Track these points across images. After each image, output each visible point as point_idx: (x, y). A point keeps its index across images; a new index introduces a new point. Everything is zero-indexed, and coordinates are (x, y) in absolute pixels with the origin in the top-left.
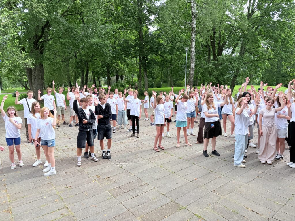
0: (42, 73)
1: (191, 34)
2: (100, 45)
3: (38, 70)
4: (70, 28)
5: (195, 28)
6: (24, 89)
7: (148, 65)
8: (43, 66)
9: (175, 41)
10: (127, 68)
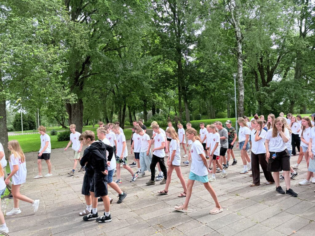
0: (81, 109)
1: (238, 59)
2: (141, 77)
3: (78, 107)
4: (110, 62)
5: (241, 53)
6: (61, 127)
7: (189, 95)
8: (82, 102)
9: (218, 68)
10: (165, 100)
